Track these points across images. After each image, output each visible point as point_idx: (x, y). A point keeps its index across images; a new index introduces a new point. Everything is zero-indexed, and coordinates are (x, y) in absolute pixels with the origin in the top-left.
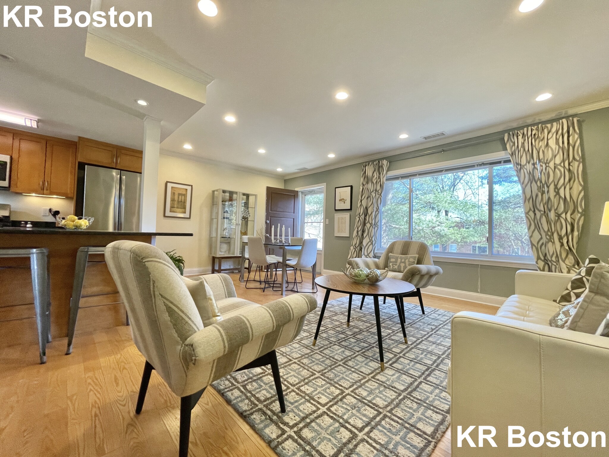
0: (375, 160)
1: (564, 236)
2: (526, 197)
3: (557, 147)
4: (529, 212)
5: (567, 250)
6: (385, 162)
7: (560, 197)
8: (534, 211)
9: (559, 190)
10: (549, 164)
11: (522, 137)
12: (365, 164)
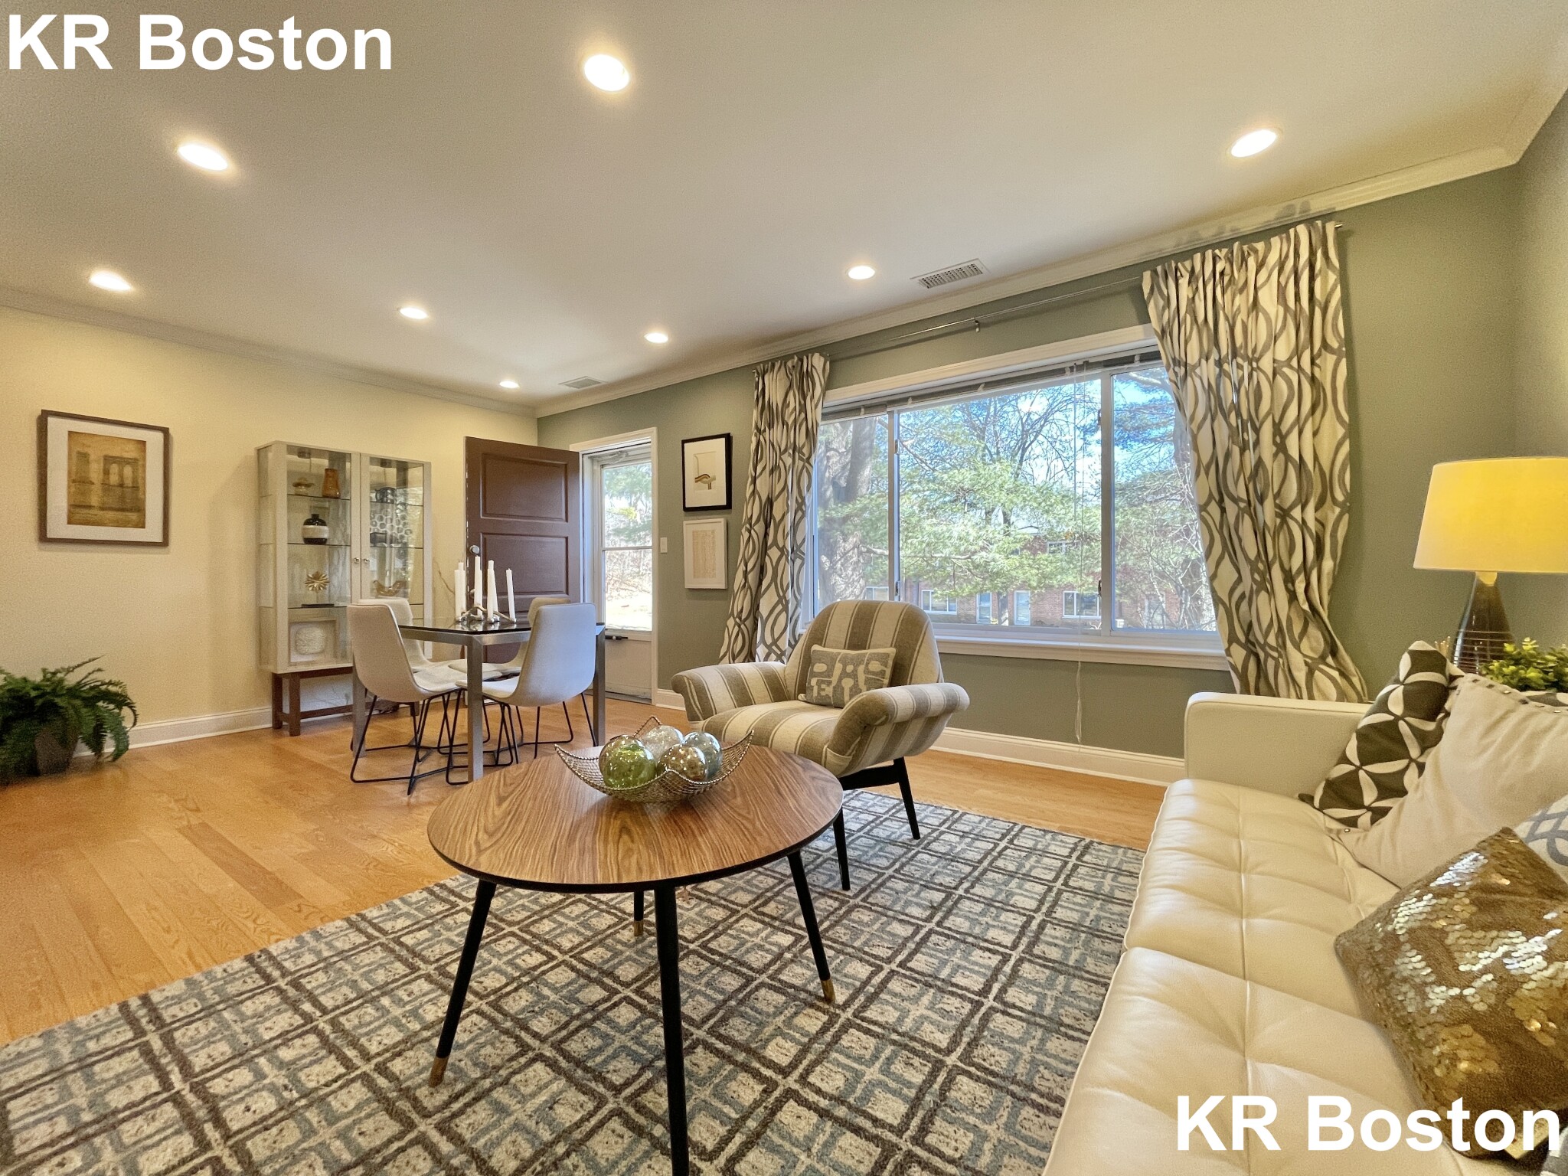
0: (791, 356)
1: (1298, 572)
2: (1199, 460)
3: (1281, 310)
4: (1207, 504)
5: (1304, 611)
6: (818, 361)
7: (1288, 458)
8: (1221, 502)
9: (1284, 438)
10: (1258, 360)
11: (1189, 282)
12: (763, 369)
